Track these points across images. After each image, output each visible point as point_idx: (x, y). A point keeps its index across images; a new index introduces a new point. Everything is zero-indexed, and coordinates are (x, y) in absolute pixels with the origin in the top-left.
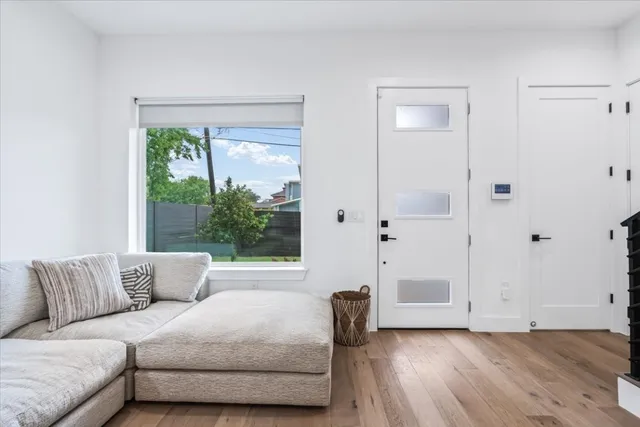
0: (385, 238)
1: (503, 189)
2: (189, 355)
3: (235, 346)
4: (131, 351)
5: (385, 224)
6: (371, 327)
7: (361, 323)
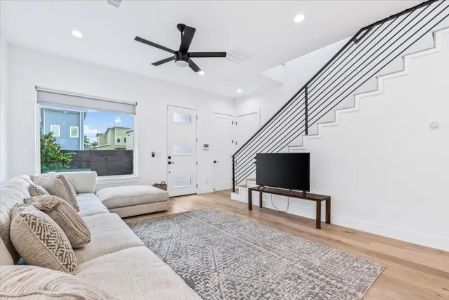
0: (170, 163)
1: (206, 146)
5: (170, 157)
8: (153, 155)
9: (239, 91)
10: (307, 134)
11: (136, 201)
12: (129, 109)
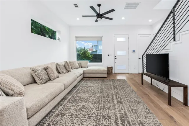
0: (115, 59)
1: (134, 51)
2: (90, 72)
3: (96, 70)
4: (84, 71)
5: (115, 56)
6: (113, 73)
7: (112, 71)
8: (108, 56)
9: (150, 21)
10: (175, 40)
11: (94, 72)
12: (100, 39)
